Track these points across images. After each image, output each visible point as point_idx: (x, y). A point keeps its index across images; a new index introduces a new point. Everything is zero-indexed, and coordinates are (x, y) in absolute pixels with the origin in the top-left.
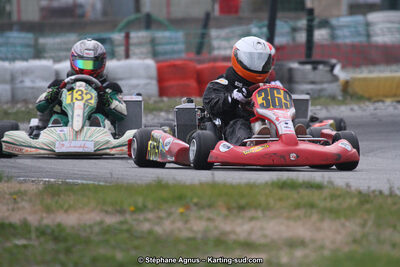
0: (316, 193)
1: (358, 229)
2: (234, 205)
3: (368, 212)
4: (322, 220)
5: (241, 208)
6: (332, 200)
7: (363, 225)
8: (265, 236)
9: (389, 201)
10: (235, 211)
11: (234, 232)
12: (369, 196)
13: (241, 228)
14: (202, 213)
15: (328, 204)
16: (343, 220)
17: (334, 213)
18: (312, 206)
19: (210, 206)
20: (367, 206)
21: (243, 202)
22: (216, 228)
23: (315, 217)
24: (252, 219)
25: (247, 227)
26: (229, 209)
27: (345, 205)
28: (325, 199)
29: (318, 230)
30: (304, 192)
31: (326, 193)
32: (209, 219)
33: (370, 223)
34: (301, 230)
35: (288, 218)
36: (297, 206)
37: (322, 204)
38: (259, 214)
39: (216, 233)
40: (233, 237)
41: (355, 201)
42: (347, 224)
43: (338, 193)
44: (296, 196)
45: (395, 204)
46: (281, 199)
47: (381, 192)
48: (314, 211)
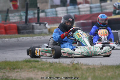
0: (37, 63)
1: (49, 74)
2: (12, 68)
3: (52, 68)
4: (38, 72)
5: (14, 69)
6: (41, 65)
7: (50, 73)
8: (21, 77)
9: (59, 65)
10: (12, 70)
11: (11, 76)
12: (53, 64)
13: (13, 75)
14: (2, 71)
15: (40, 66)
16: (44, 71)
17: (42, 69)
18: (35, 67)
19: (4, 68)
20: (52, 67)
21: (14, 67)
22: (6, 75)
23: (36, 71)
24: (17, 72)
25: (15, 75)
26: (10, 69)
27: (45, 67)
28: (39, 65)
29: (37, 75)
30: (33, 63)
31: (40, 63)
32: (4, 73)
33: (52, 72)
34: (31, 75)
35: (28, 71)
36: (31, 68)
37: (38, 67)
38: (19, 70)
39: (6, 77)
40: (11, 78)
41: (48, 65)
42: (46, 72)
43: (44, 63)
44: (31, 65)
45: (60, 66)
46: (26, 66)
47: (56, 62)
48: (36, 69)
